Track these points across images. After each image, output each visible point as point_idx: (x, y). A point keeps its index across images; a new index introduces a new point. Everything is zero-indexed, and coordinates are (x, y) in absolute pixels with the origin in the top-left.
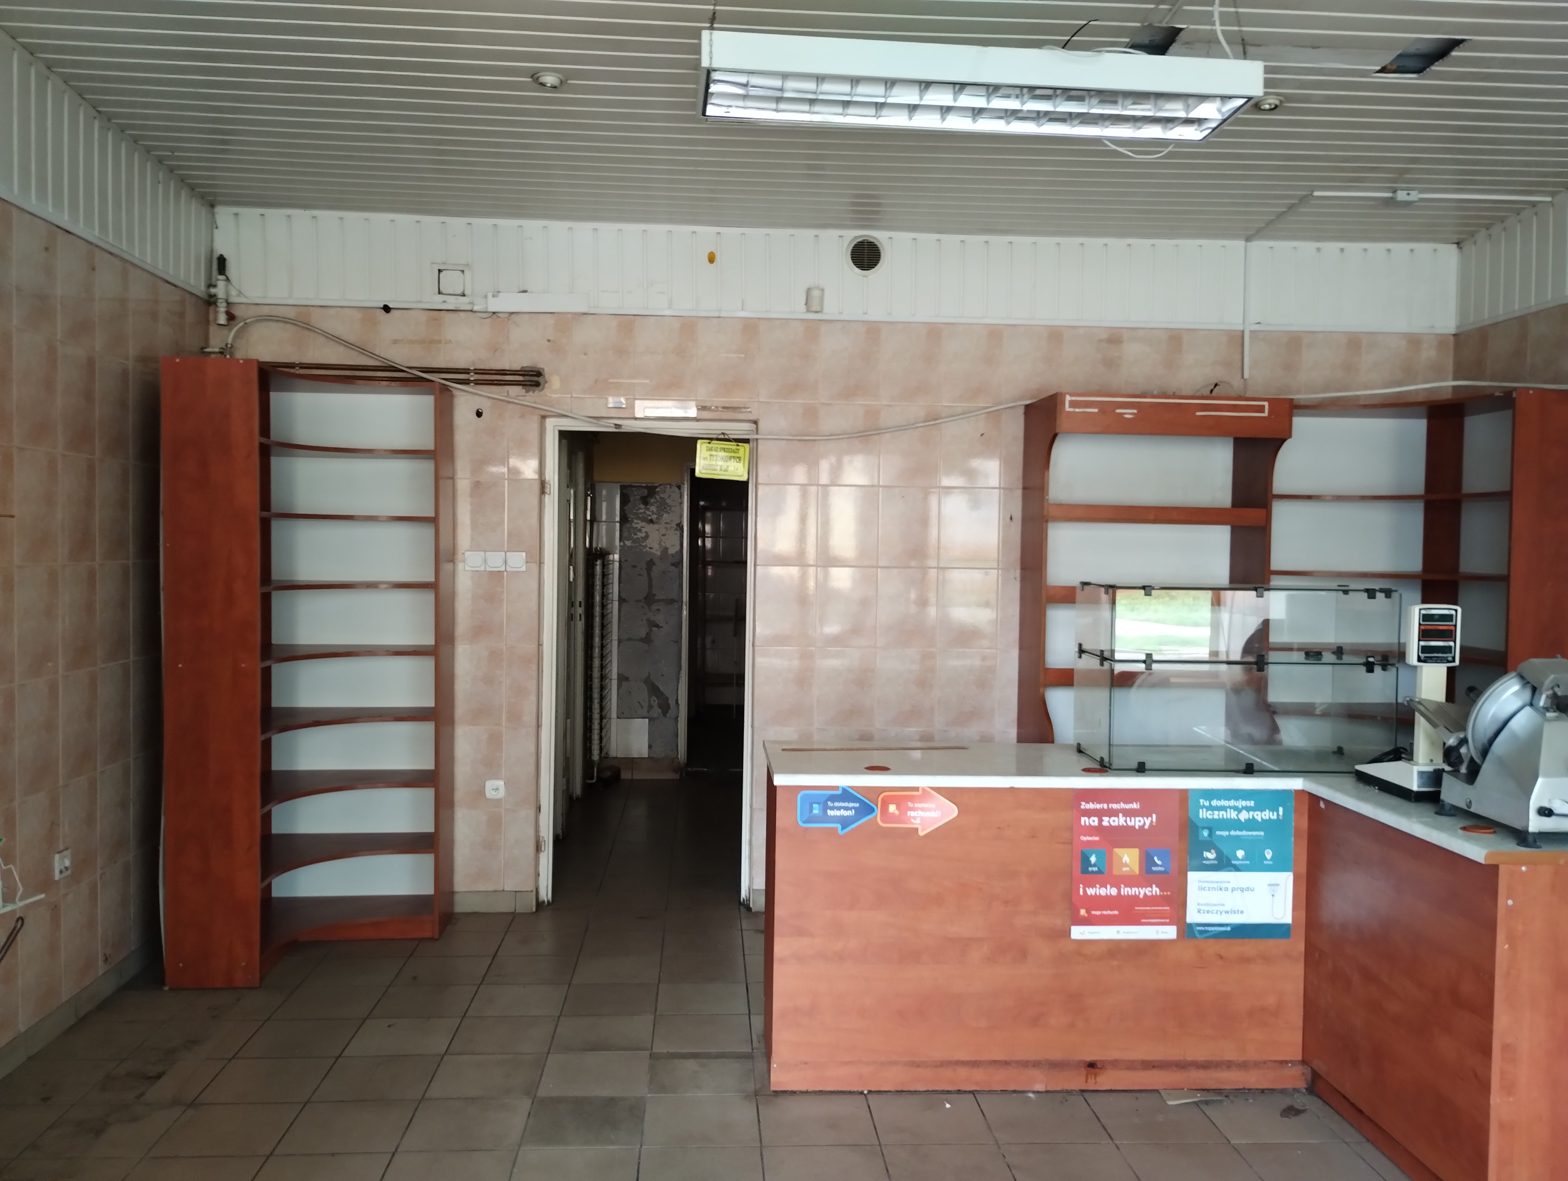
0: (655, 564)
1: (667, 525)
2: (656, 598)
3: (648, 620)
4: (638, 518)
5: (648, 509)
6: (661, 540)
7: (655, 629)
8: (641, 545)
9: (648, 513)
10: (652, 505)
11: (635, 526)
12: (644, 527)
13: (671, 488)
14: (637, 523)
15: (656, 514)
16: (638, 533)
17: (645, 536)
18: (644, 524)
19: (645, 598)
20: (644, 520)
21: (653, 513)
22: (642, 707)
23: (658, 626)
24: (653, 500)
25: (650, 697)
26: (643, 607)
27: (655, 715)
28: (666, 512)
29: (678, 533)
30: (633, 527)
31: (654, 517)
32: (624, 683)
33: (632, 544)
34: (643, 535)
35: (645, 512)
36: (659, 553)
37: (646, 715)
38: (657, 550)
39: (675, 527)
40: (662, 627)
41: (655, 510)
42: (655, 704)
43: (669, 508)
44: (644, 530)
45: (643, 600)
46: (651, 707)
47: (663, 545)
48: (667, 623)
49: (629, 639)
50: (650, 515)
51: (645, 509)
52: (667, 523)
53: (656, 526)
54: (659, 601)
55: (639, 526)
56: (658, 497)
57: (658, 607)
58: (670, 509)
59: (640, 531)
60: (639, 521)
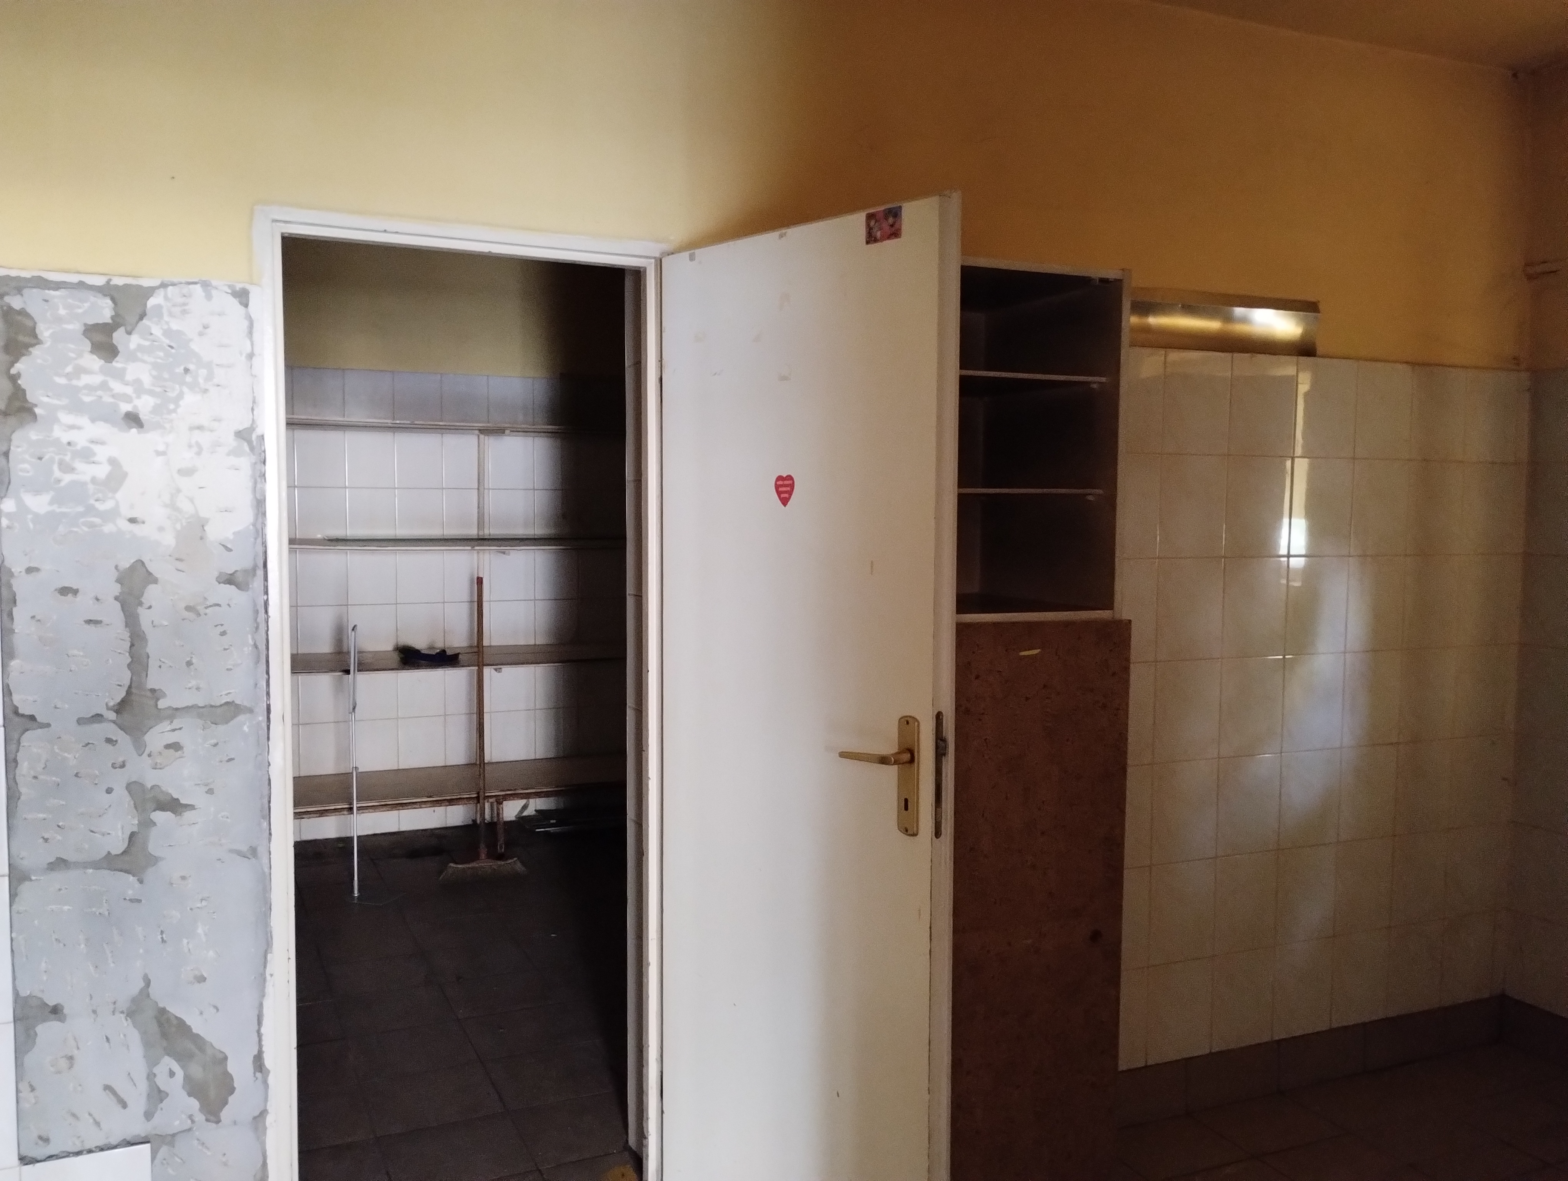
0: (155, 581)
1: (197, 436)
2: (162, 704)
3: (134, 788)
4: (77, 408)
5: (120, 376)
6: (179, 491)
7: (159, 817)
8: (90, 510)
9: (117, 387)
10: (132, 357)
11: (65, 437)
12: (103, 443)
13: (209, 297)
14: (72, 427)
15: (151, 393)
16: (79, 465)
17: (109, 477)
18: (101, 430)
19: (121, 708)
20: (100, 414)
21: (139, 389)
22: (124, 1105)
23: (174, 806)
24: (135, 340)
25: (152, 1062)
26: (109, 741)
27: (178, 1124)
28: (193, 387)
29: (245, 463)
30: (57, 442)
31: (144, 405)
32: (47, 1031)
33: (55, 508)
34: (102, 471)
35: (104, 386)
36: (169, 540)
37: (139, 1128)
38: (161, 529)
39: (231, 441)
40: (190, 807)
41: (147, 380)
42: (175, 1086)
43: (203, 372)
44: (102, 453)
45: (112, 716)
46: (157, 1096)
47: (186, 507)
48: (210, 792)
49: (60, 864)
50: (127, 399)
51: (102, 371)
52: (200, 428)
53: (152, 439)
54: (175, 712)
55: (80, 439)
56: (157, 331)
57: (172, 738)
58: (210, 377)
59: (87, 455)
60: (83, 421)
